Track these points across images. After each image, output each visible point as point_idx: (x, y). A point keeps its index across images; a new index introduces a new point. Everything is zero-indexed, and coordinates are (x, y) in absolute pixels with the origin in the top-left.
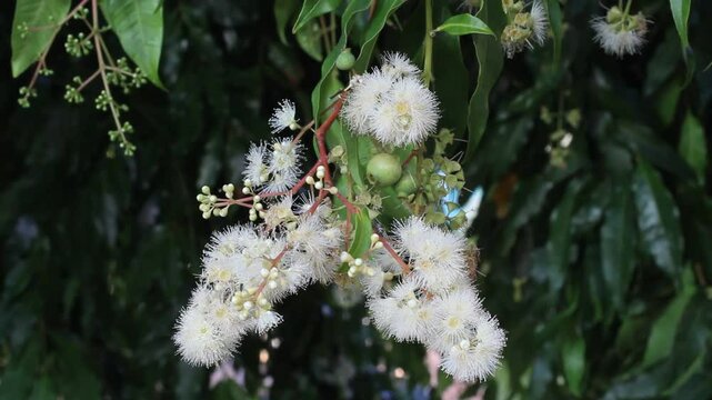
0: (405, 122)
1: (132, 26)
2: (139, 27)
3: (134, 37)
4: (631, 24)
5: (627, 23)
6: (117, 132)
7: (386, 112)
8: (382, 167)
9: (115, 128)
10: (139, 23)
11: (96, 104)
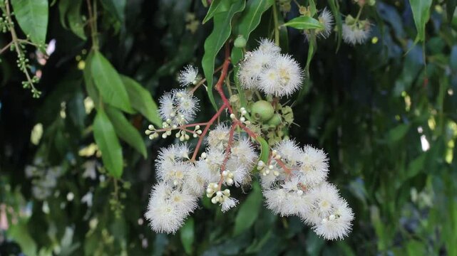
0: (284, 81)
1: (27, 13)
2: (31, 14)
3: (28, 20)
4: (361, 26)
5: (358, 25)
6: (28, 82)
7: (271, 75)
8: (263, 108)
9: (26, 80)
10: (32, 11)
11: (18, 63)
